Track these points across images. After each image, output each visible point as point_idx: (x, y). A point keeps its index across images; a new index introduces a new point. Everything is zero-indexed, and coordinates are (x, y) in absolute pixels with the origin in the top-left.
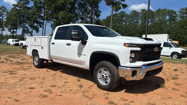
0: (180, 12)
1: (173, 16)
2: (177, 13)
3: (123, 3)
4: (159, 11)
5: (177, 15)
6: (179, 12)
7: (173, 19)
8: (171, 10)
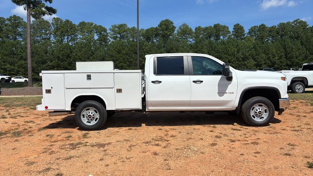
0: (113, 30)
1: (104, 35)
2: (108, 31)
3: (48, 4)
4: (83, 24)
5: (107, 34)
6: (110, 30)
7: (103, 39)
8: (100, 26)
